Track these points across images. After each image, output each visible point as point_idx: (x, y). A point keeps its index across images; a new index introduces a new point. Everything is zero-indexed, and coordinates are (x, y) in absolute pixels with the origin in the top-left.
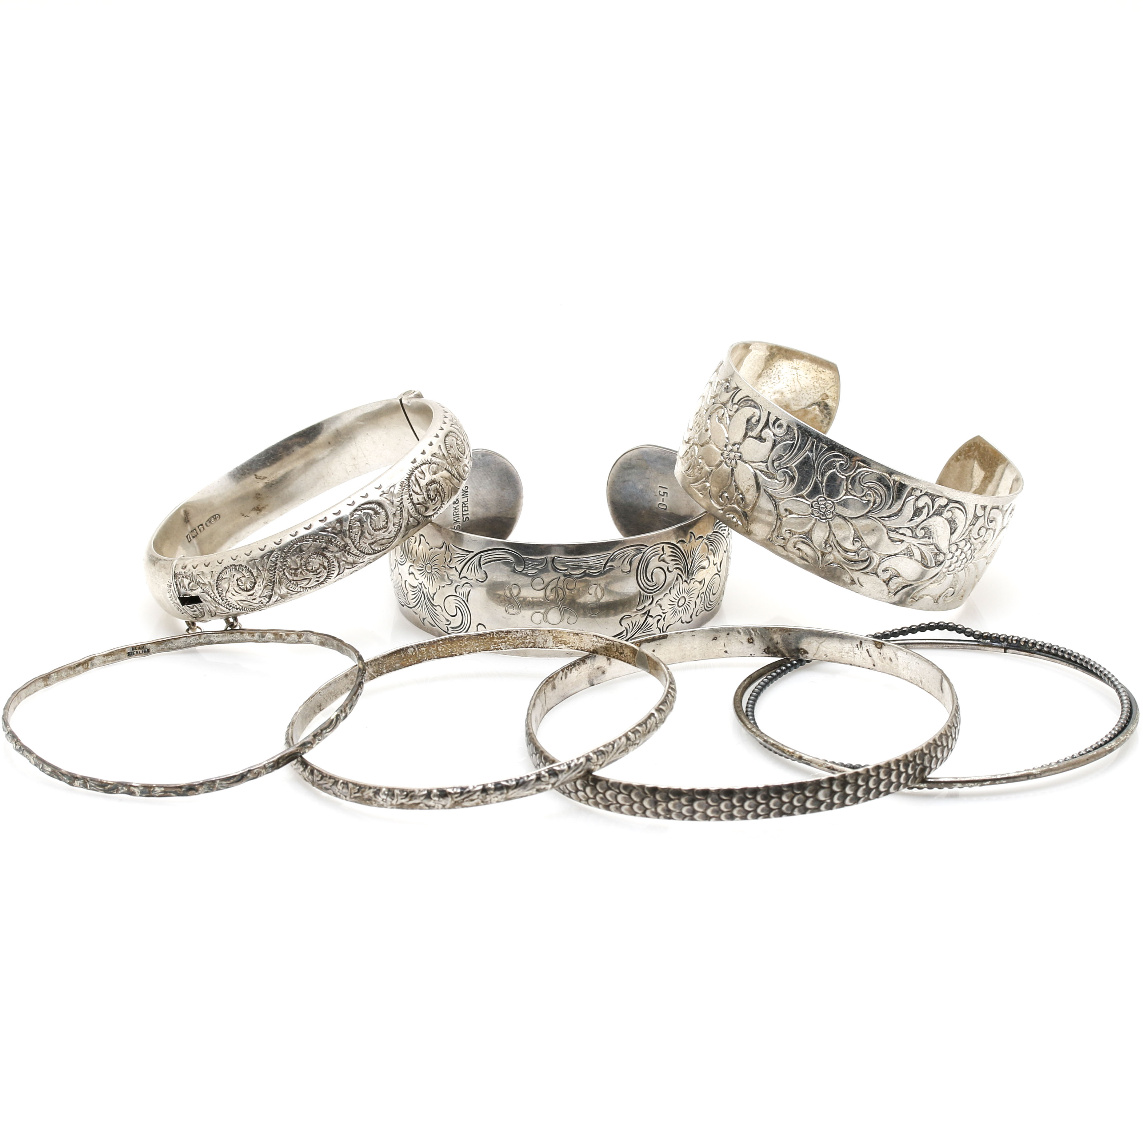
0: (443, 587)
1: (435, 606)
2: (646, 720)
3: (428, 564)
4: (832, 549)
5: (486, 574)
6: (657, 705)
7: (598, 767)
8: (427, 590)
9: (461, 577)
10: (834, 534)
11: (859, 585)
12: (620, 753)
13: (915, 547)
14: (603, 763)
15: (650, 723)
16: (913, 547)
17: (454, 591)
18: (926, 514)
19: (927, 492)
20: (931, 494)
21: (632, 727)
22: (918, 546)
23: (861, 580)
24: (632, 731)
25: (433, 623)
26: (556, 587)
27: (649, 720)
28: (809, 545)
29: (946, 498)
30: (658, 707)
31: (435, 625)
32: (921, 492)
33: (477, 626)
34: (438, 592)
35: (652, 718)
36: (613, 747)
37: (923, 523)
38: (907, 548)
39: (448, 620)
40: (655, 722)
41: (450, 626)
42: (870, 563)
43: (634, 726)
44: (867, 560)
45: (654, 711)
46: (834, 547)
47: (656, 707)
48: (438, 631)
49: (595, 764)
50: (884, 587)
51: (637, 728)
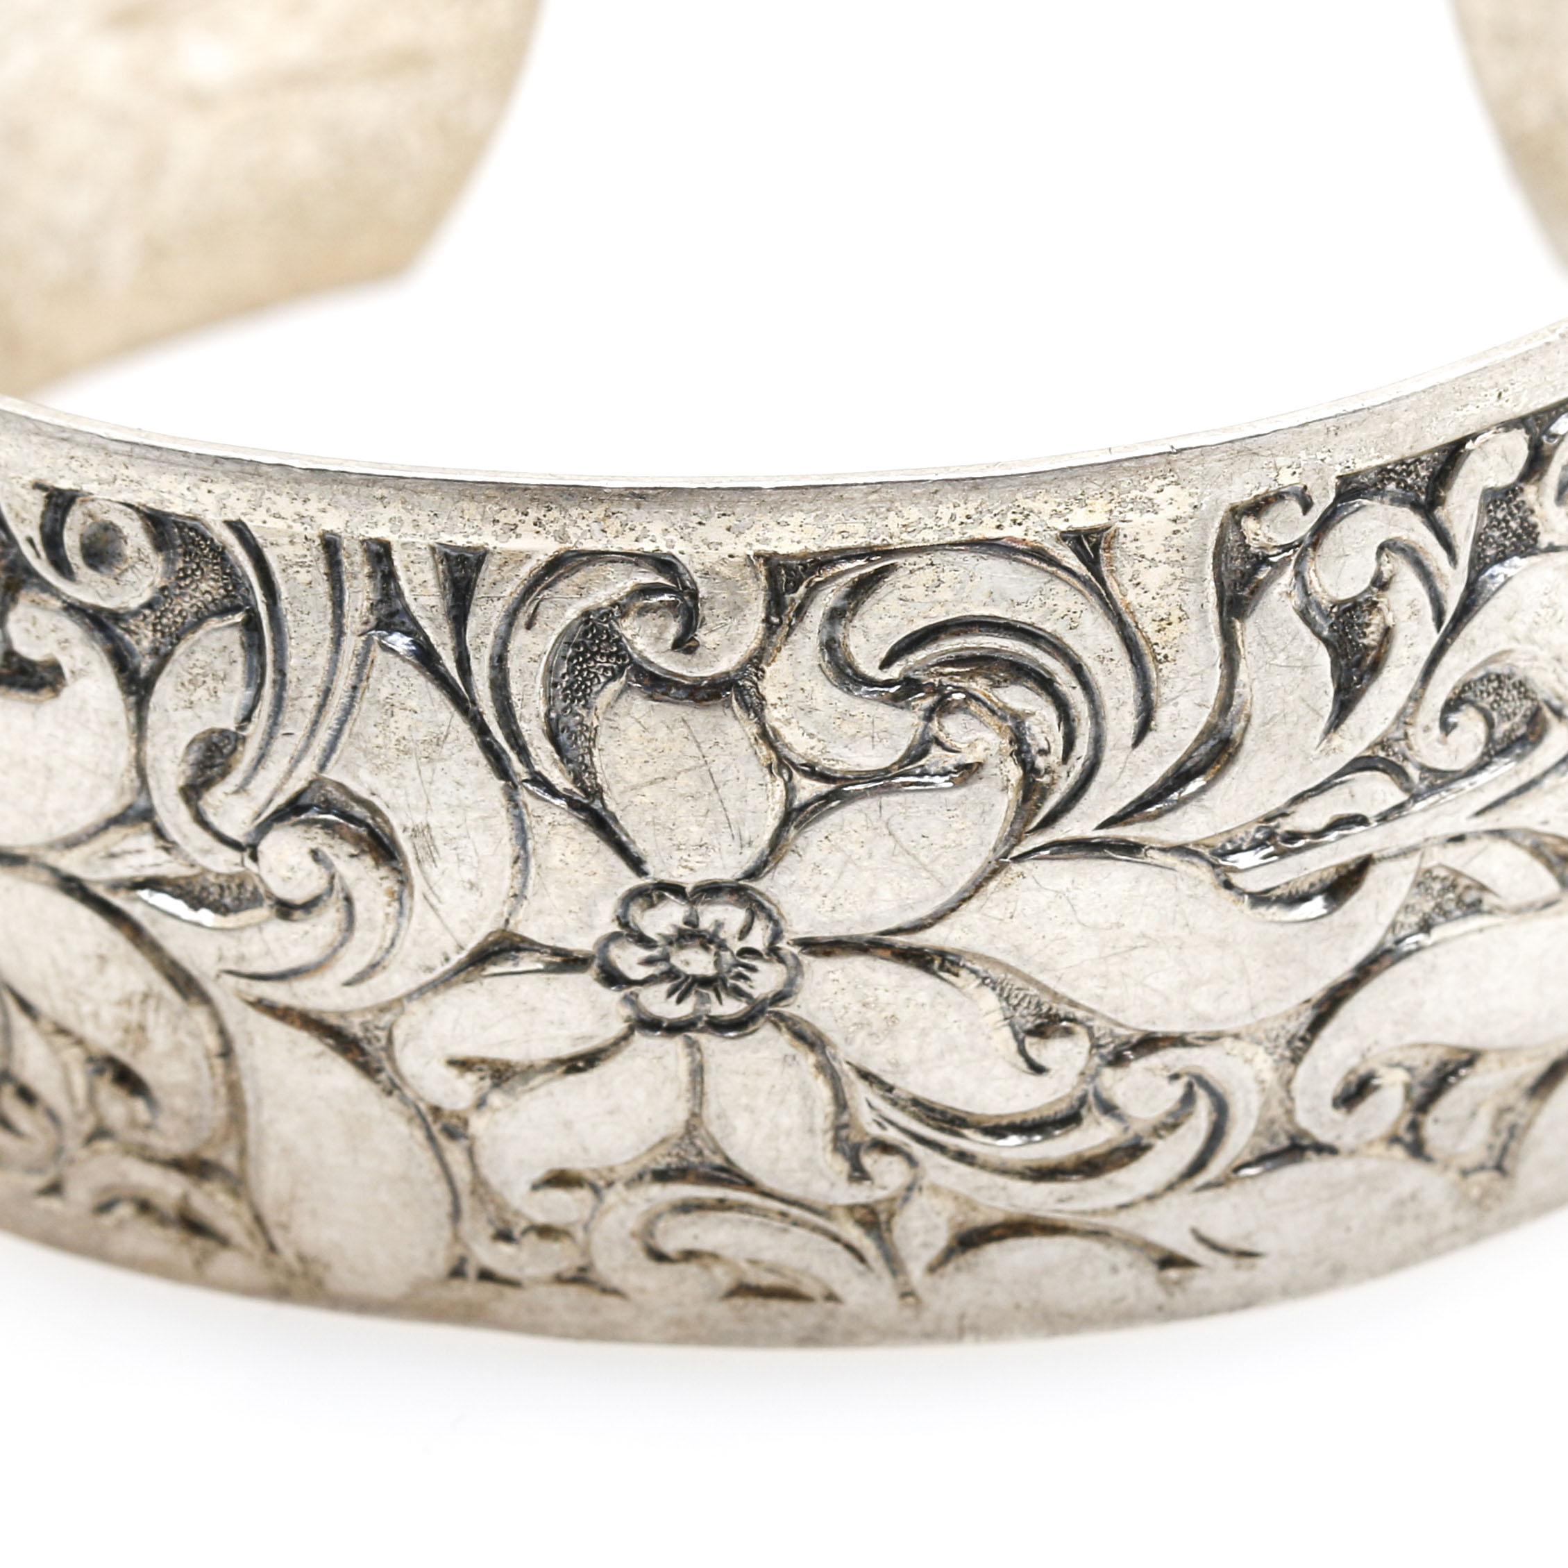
4: (911, 1161)
10: (866, 1076)
11: (1225, 1262)
13: (1470, 847)
16: (1454, 857)
18: (1428, 612)
19: (1344, 480)
20: (1383, 469)
22: (1489, 822)
23: (1221, 1235)
28: (744, 1208)
29: (1508, 426)
32: (1307, 506)
37: (1440, 672)
38: (1422, 881)
42: (1221, 1108)
44: (1188, 1099)
46: (918, 1150)
50: (1413, 1175)
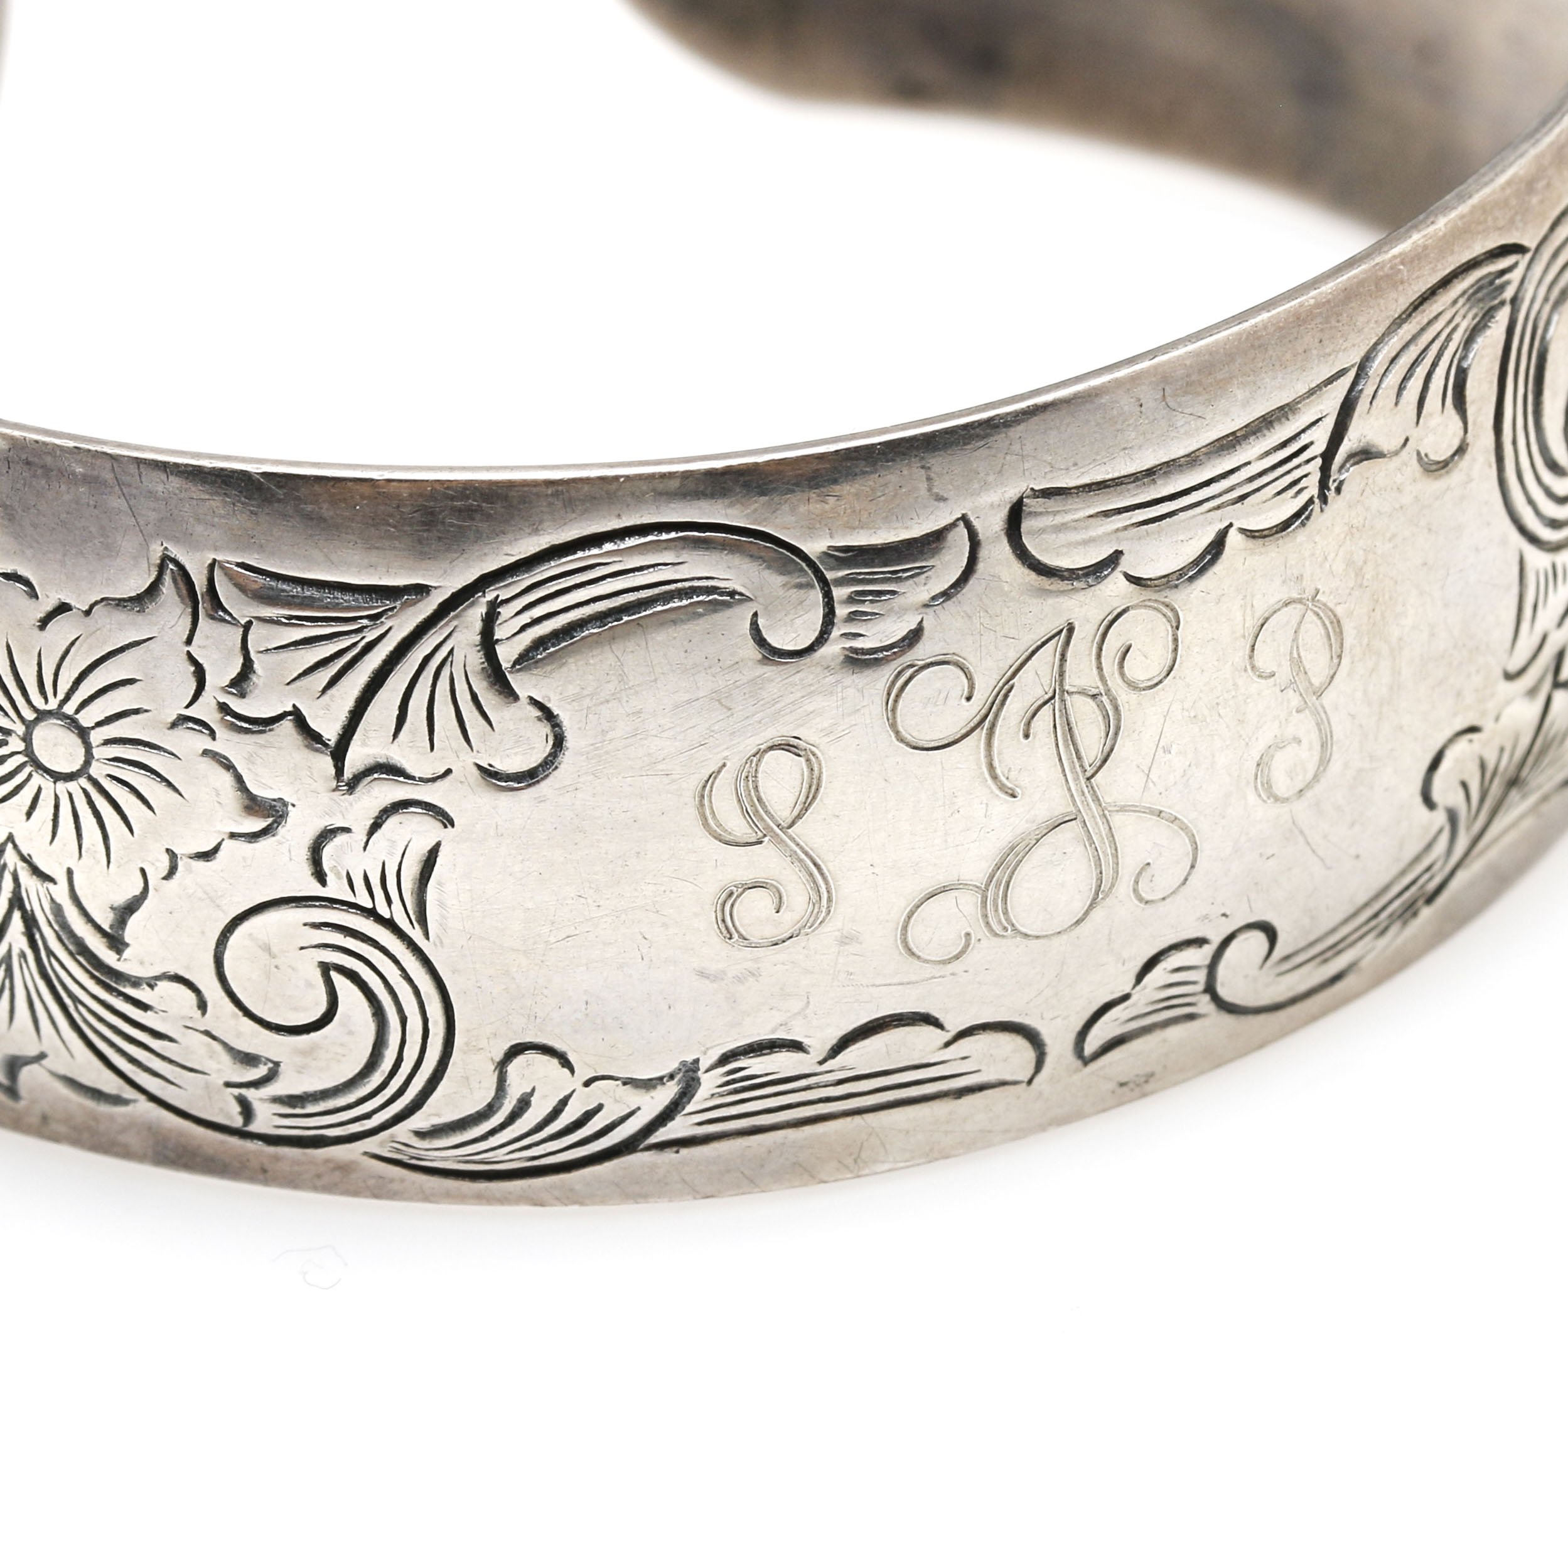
0: (206, 856)
1: (136, 983)
3: (42, 716)
5: (548, 715)
8: (60, 892)
9: (348, 774)
17: (307, 870)
25: (109, 1083)
26: (1057, 696)
31: (129, 1093)
33: (502, 1065)
34: (162, 894)
39: (249, 1059)
41: (278, 1088)
48: (152, 1130)
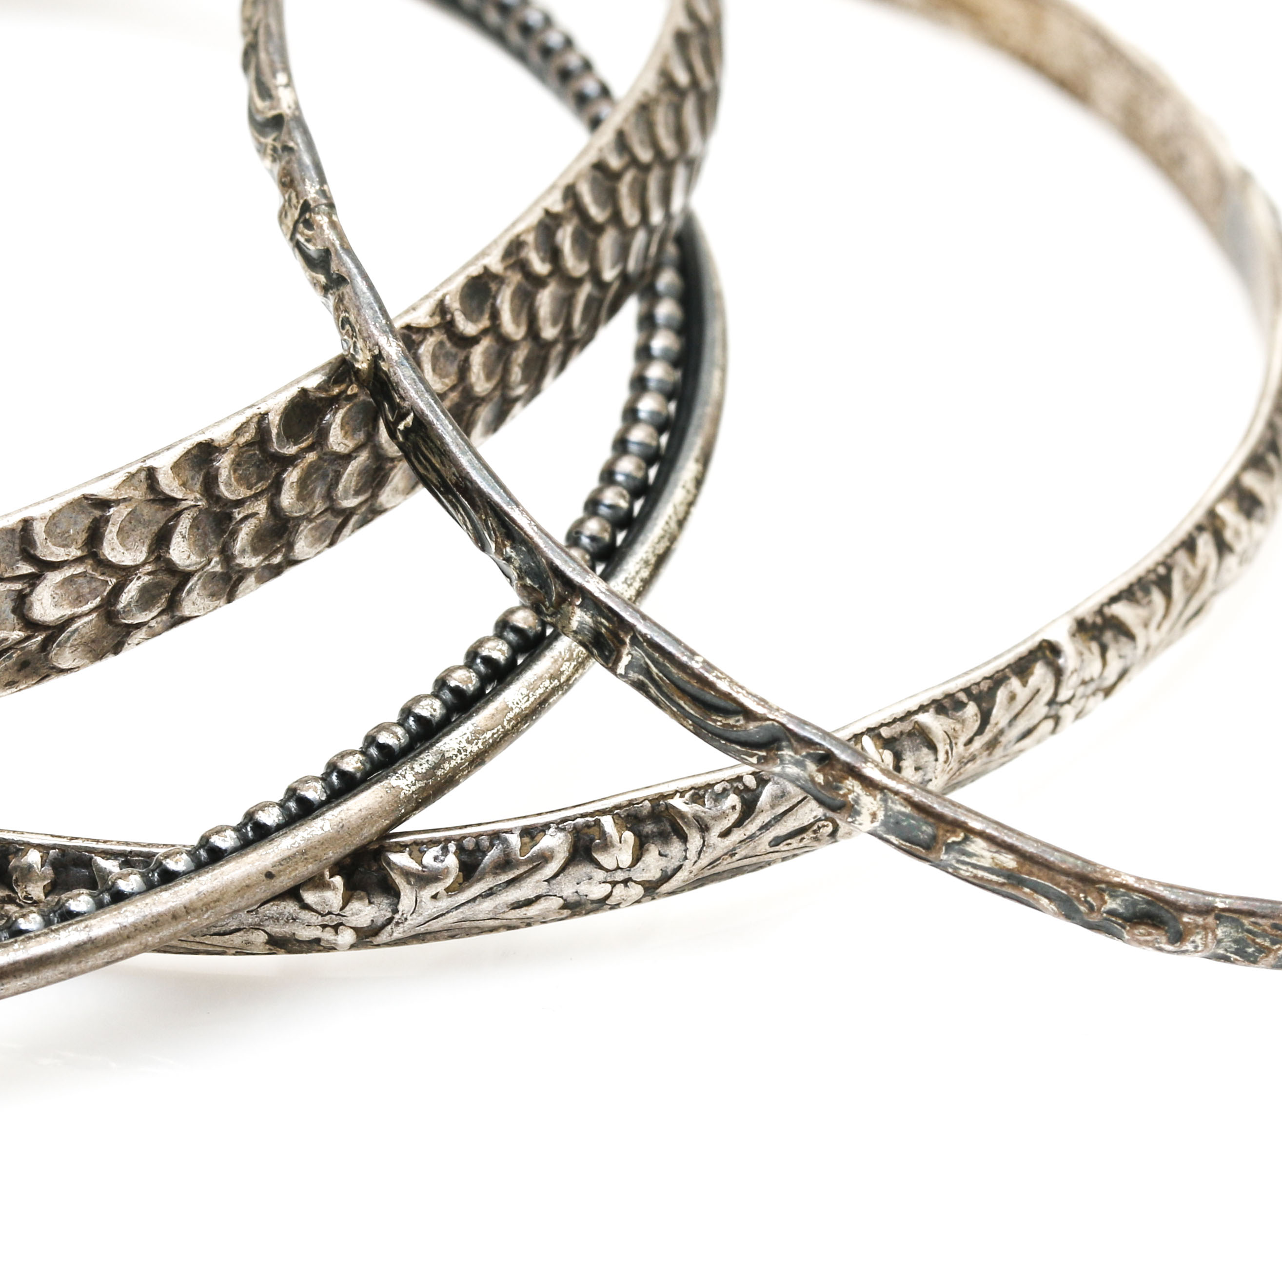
2: (998, 680)
6: (1103, 597)
7: (637, 891)
12: (777, 841)
14: (666, 877)
15: (1013, 698)
21: (899, 710)
24: (885, 732)
27: (1015, 683)
30: (1100, 612)
35: (1040, 673)
36: (749, 808)
40: (1047, 696)
43: (913, 705)
45: (1061, 635)
47: (1086, 609)
49: (620, 876)
51: (927, 719)
